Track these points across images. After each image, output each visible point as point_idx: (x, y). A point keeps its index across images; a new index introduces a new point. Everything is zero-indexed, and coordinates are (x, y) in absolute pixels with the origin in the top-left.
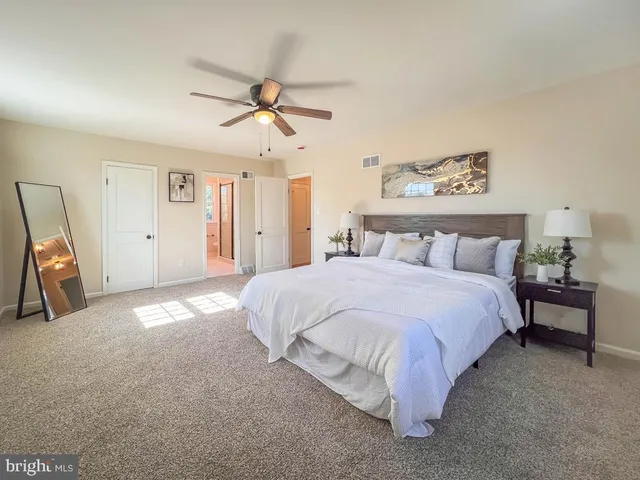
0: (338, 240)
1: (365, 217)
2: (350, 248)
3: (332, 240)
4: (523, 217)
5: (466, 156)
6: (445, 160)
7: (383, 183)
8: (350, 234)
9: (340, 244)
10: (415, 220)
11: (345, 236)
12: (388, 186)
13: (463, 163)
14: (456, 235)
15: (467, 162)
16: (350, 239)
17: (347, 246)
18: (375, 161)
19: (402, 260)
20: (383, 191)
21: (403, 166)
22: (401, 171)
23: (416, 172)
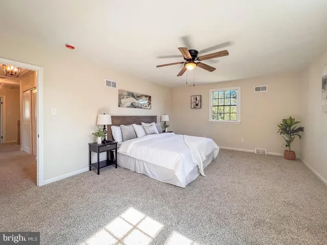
4: (156, 117)
5: (147, 96)
7: (120, 99)
12: (123, 101)
13: (146, 98)
21: (129, 93)
22: (128, 95)
23: (134, 97)
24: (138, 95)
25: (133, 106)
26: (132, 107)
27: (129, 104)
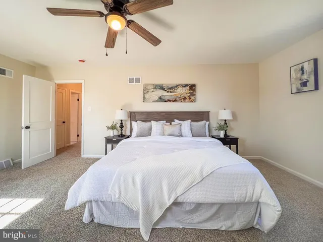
0: (113, 128)
1: (131, 113)
2: (122, 133)
3: (109, 128)
4: (208, 112)
5: (187, 85)
6: (178, 85)
7: (144, 94)
8: (122, 123)
9: (115, 130)
10: (162, 114)
11: (118, 125)
12: (147, 96)
13: (186, 88)
14: (190, 120)
15: (188, 88)
16: (122, 126)
17: (120, 131)
18: (138, 80)
19: (170, 135)
20: (144, 98)
21: (156, 85)
22: (155, 88)
23: (164, 89)
24: (170, 86)
25: (161, 99)
26: (160, 101)
27: (156, 98)
